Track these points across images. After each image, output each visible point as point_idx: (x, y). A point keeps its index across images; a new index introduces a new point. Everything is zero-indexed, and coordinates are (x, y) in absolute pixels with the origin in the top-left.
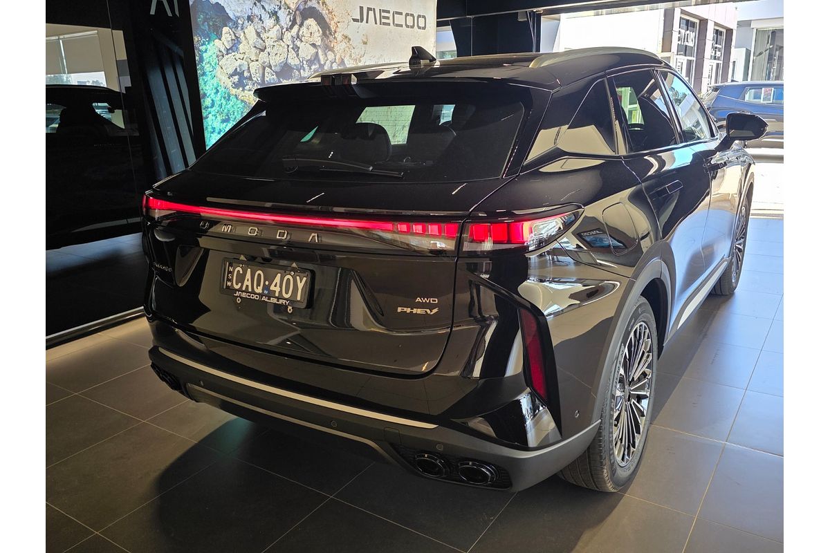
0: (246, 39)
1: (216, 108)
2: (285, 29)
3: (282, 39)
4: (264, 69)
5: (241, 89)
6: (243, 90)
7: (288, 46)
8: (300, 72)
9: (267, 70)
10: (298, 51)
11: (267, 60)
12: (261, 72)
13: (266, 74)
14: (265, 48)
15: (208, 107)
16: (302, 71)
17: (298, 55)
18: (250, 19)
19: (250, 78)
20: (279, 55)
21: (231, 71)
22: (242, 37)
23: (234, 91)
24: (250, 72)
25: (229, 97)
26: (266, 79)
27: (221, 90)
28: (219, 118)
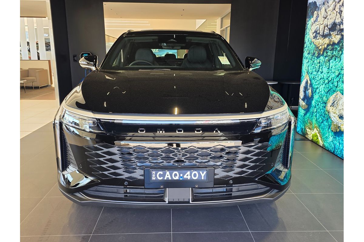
0: (321, 14)
1: (307, 48)
2: (337, 3)
3: (335, 9)
4: (325, 27)
5: (315, 39)
6: (316, 40)
7: (337, 12)
8: (340, 26)
9: (326, 28)
10: (341, 13)
11: (326, 23)
12: (323, 30)
13: (325, 30)
14: (327, 17)
15: (305, 48)
16: (341, 25)
17: (341, 16)
18: (324, 4)
19: (319, 33)
20: (332, 18)
21: (313, 31)
22: (320, 14)
23: (313, 40)
24: (319, 30)
25: (311, 43)
26: (325, 33)
27: (310, 40)
28: (307, 53)
